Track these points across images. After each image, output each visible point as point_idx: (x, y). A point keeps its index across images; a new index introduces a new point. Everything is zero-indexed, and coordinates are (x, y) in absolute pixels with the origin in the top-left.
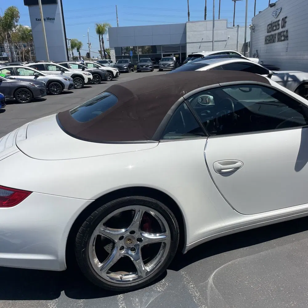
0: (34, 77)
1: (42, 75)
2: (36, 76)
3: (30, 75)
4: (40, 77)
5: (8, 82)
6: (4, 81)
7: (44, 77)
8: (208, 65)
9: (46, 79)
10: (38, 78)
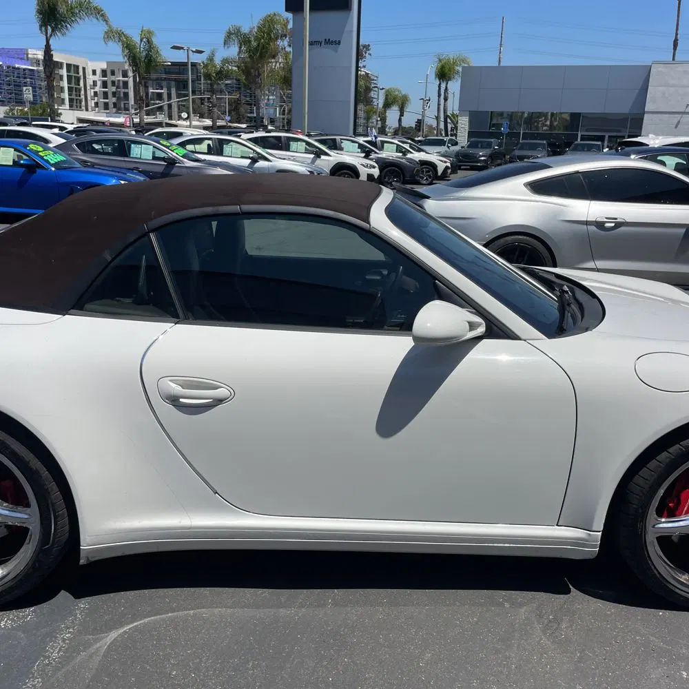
0: (249, 161)
1: (267, 159)
2: (254, 161)
3: (242, 157)
4: (261, 164)
5: (186, 167)
6: (179, 163)
7: (270, 163)
8: (549, 167)
9: (273, 167)
10: (257, 165)
